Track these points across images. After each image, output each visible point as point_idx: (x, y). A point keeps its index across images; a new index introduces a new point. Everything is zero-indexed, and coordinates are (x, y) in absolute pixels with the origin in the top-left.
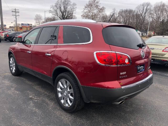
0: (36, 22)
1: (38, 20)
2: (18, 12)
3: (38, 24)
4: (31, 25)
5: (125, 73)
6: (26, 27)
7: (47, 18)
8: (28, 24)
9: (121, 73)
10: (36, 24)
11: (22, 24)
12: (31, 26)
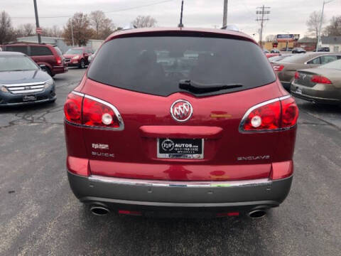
0: (310, 30)
1: (316, 24)
2: (268, 12)
3: (313, 34)
4: (297, 37)
5: (105, 147)
6: (284, 41)
7: (337, 19)
8: (291, 36)
9: (93, 145)
10: (310, 33)
11: (278, 36)
12: (297, 40)
